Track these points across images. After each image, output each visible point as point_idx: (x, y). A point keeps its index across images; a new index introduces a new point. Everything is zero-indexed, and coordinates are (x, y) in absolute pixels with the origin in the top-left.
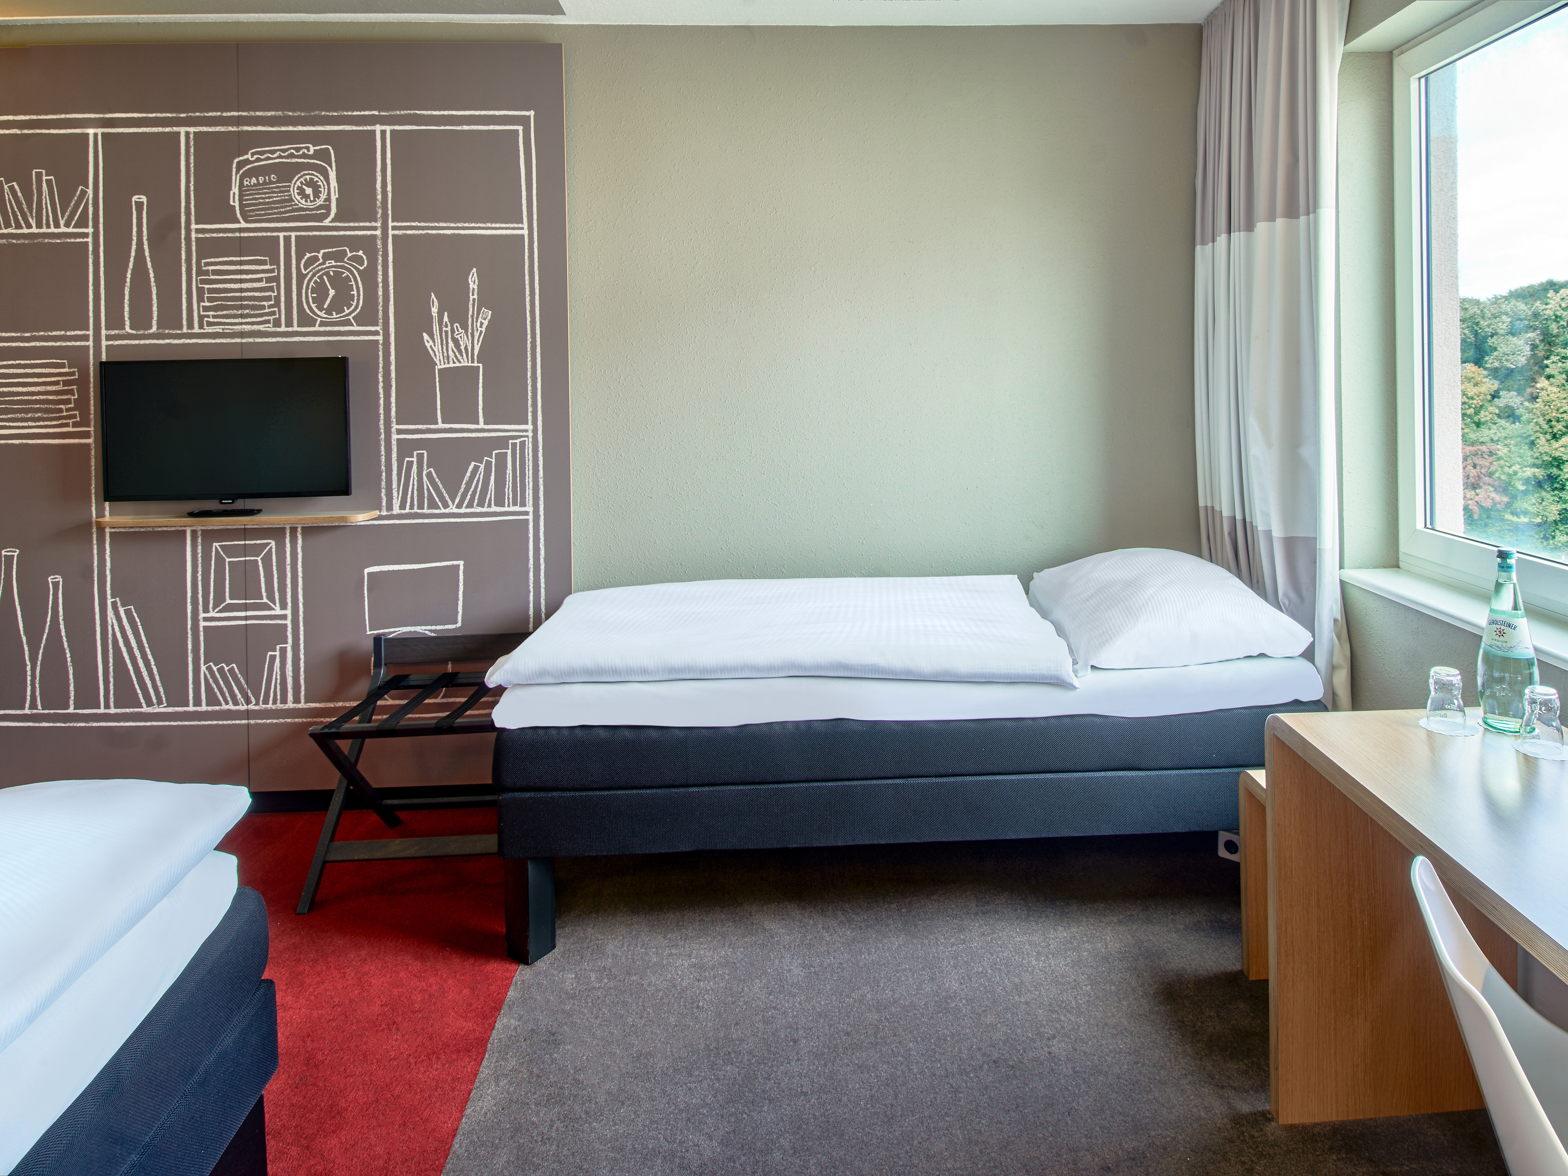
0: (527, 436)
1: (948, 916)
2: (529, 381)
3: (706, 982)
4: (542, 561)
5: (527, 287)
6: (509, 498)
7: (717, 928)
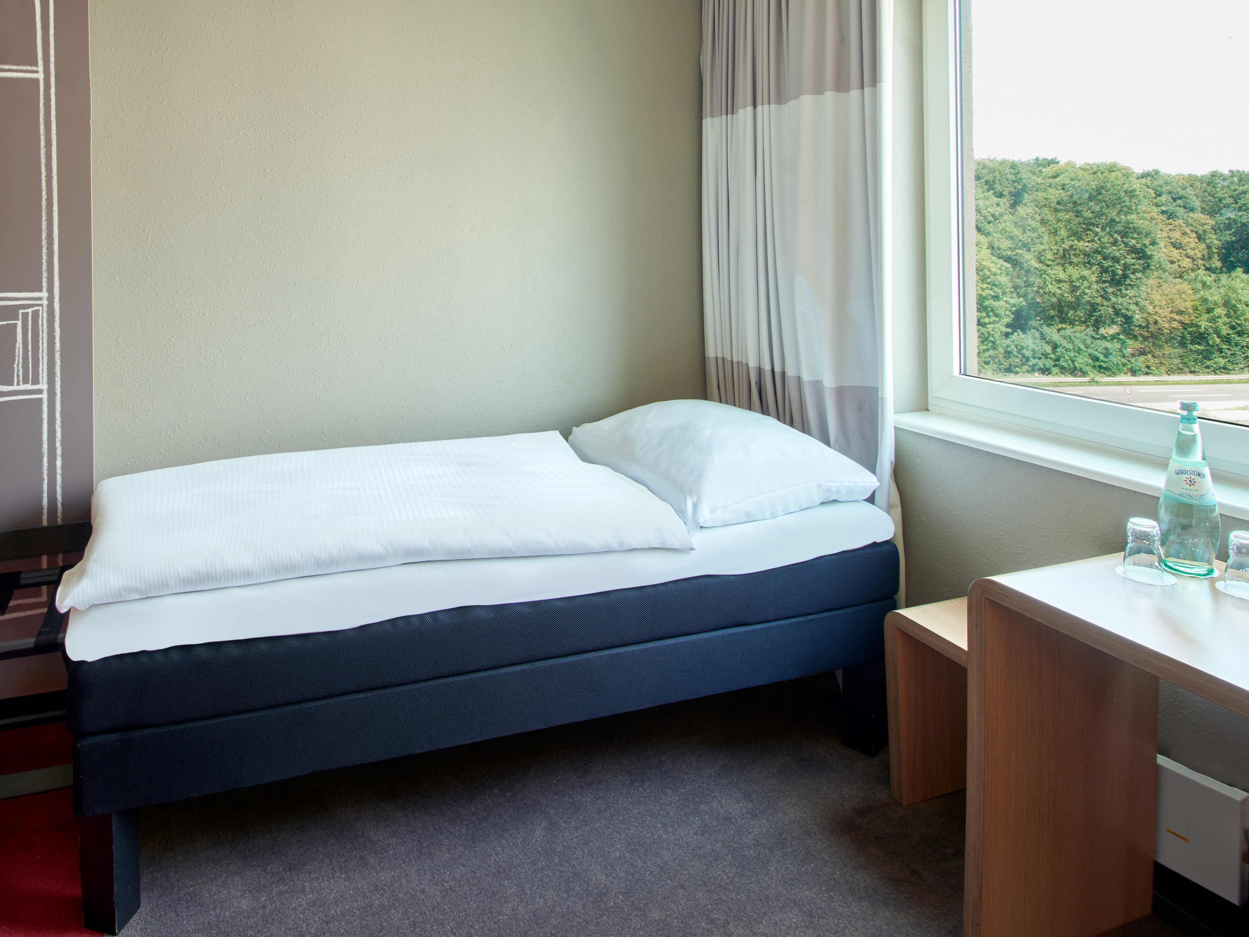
0: (41, 305)
1: (556, 794)
2: (44, 243)
3: (336, 923)
4: (58, 444)
5: (43, 138)
6: (18, 376)
7: (321, 849)
